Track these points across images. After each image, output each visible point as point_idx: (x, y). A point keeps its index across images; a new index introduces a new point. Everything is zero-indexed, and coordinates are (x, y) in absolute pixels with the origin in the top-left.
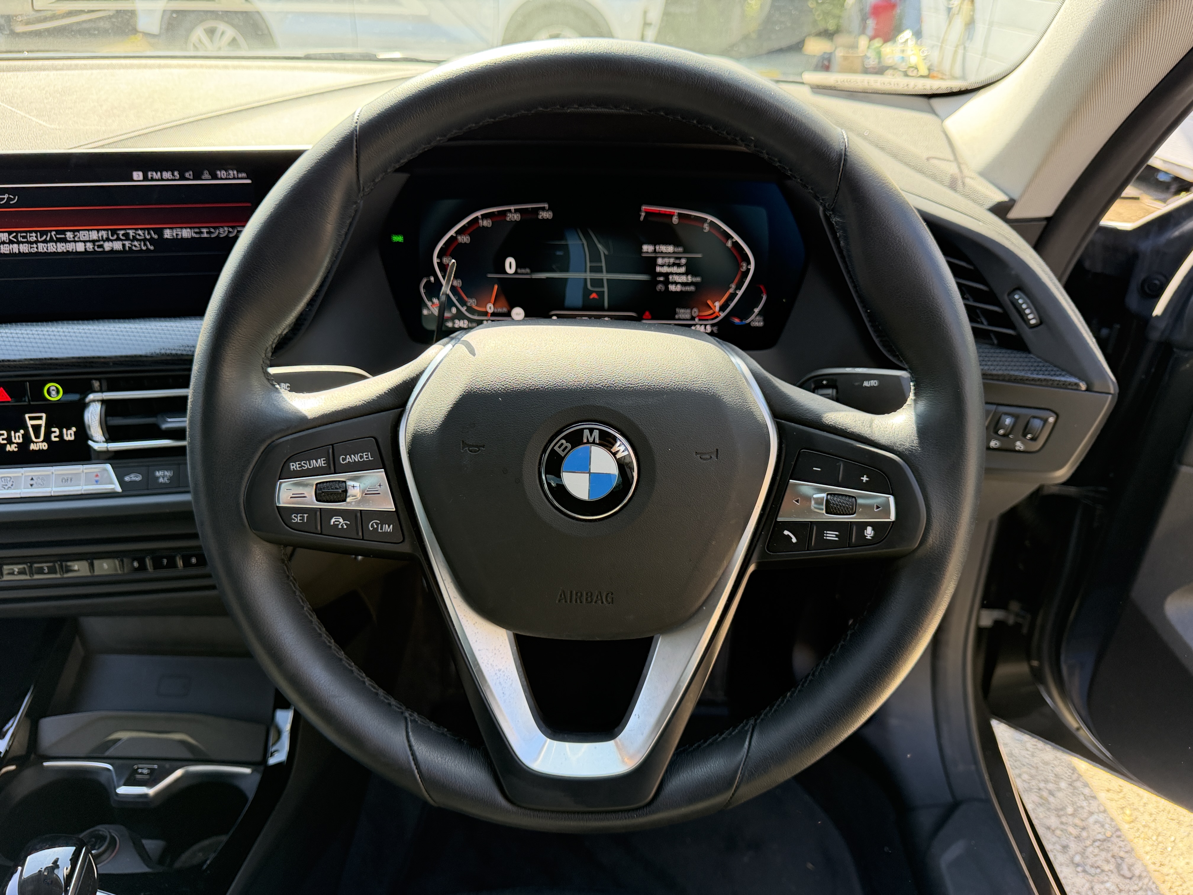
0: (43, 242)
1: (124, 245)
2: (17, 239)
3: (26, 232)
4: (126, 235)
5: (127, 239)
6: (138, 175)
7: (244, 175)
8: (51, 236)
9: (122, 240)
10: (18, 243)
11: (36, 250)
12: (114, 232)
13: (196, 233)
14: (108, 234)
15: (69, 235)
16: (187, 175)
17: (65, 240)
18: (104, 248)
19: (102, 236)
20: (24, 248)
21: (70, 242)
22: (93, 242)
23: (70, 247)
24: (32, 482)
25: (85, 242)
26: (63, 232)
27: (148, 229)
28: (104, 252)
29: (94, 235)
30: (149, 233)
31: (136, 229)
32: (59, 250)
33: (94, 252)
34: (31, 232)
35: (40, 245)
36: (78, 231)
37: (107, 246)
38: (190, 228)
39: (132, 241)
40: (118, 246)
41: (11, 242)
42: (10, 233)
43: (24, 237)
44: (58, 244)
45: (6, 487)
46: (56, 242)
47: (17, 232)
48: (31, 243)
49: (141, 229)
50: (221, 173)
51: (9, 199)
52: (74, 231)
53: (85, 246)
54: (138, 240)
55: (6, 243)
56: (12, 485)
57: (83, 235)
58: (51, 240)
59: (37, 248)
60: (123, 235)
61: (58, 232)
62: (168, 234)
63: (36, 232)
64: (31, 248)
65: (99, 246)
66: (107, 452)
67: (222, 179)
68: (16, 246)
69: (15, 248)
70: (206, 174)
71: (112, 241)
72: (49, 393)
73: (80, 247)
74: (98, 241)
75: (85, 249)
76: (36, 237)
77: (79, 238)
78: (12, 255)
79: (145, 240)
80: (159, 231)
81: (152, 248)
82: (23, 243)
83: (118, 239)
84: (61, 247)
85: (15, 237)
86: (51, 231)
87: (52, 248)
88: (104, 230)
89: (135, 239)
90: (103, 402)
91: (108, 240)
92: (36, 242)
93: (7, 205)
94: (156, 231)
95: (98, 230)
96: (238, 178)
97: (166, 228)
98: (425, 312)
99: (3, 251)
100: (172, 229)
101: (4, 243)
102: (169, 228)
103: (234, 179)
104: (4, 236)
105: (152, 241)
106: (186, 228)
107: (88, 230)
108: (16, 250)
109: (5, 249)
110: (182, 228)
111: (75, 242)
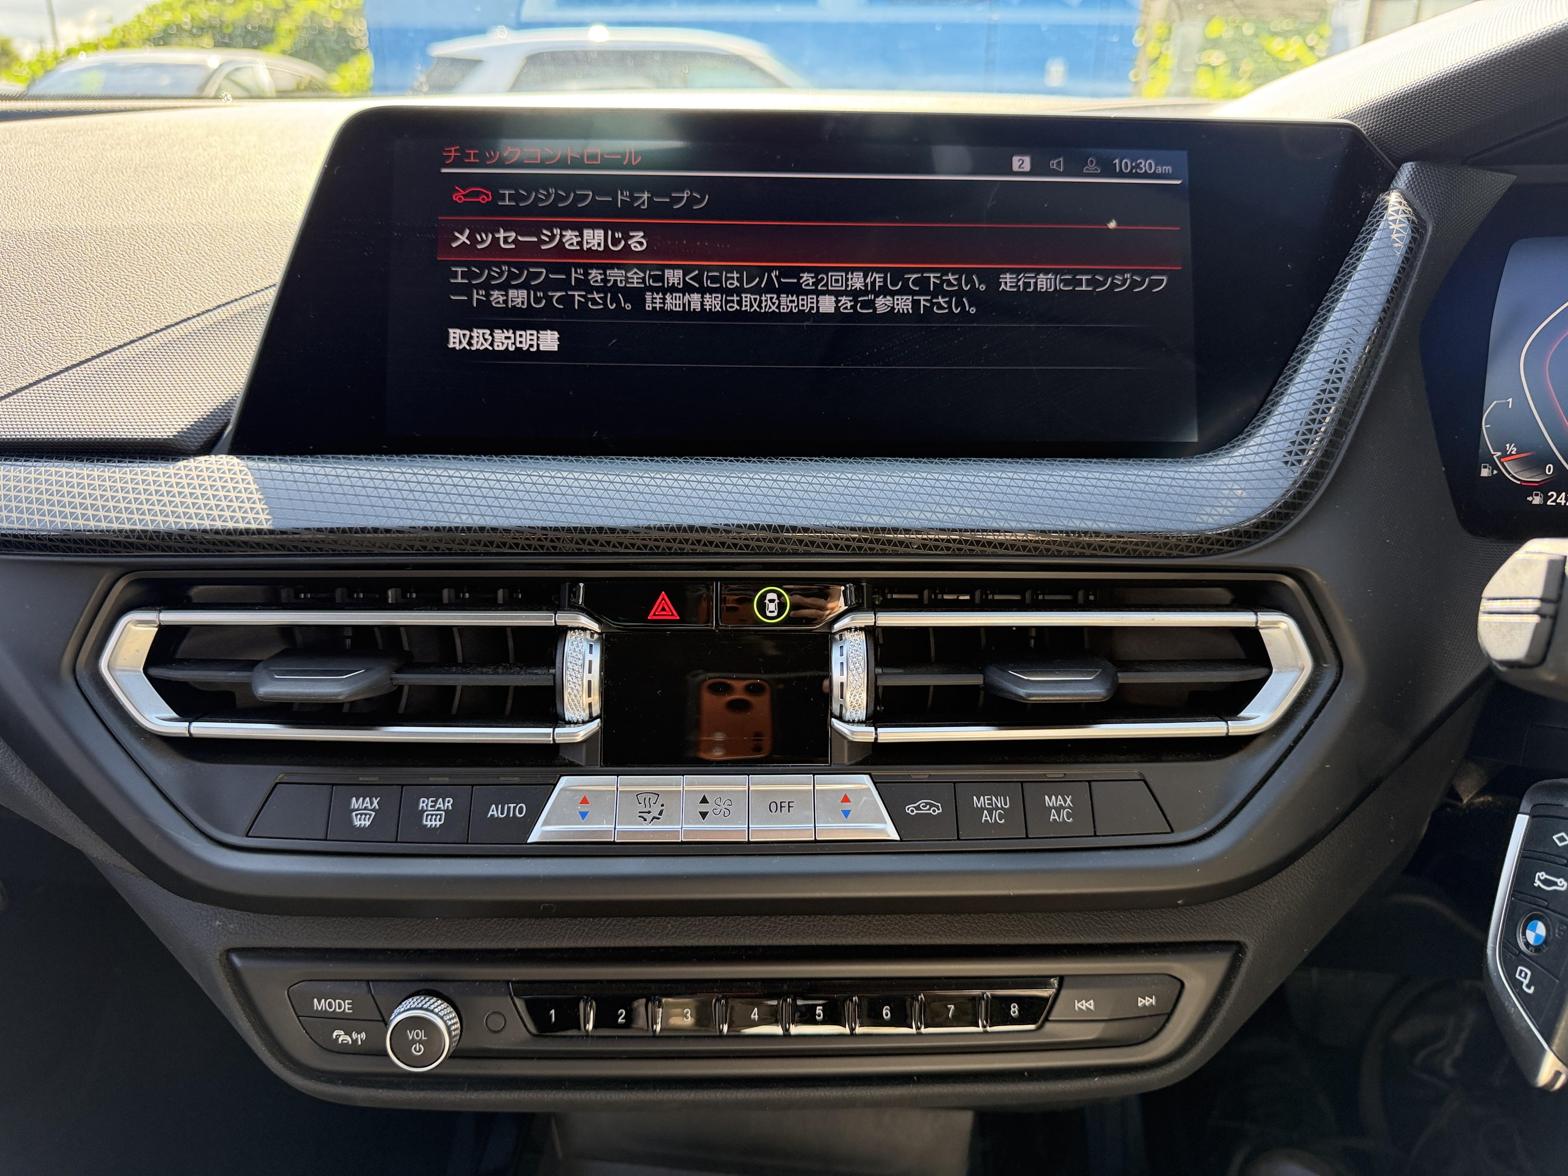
0: (751, 291)
1: (916, 303)
2: (700, 282)
3: (720, 269)
4: (923, 283)
5: (924, 291)
7: (1168, 169)
8: (770, 277)
9: (913, 293)
10: (703, 291)
11: (736, 307)
12: (898, 275)
13: (1066, 282)
14: (885, 278)
15: (807, 279)
16: (1053, 164)
17: (797, 290)
18: (875, 309)
19: (873, 283)
20: (713, 302)
21: (807, 293)
22: (855, 294)
23: (806, 303)
24: (704, 808)
25: (837, 294)
26: (796, 273)
27: (969, 272)
28: (875, 316)
29: (857, 281)
30: (969, 281)
31: (945, 272)
32: (784, 310)
33: (855, 316)
34: (730, 269)
35: (746, 297)
36: (826, 270)
37: (882, 304)
38: (1056, 272)
39: (935, 294)
40: (903, 304)
41: (688, 289)
42: (687, 270)
43: (714, 280)
44: (783, 296)
45: (649, 817)
46: (779, 292)
47: (702, 269)
48: (729, 292)
49: (954, 271)
50: (1124, 163)
51: (691, 200)
52: (816, 271)
53: (837, 302)
54: (945, 294)
55: (677, 290)
56: (660, 814)
57: (835, 280)
58: (770, 288)
59: (740, 303)
60: (916, 282)
61: (785, 272)
62: (1007, 282)
63: (740, 270)
64: (727, 302)
65: (867, 304)
66: (871, 746)
67: (1122, 175)
68: (696, 297)
69: (695, 301)
70: (1092, 165)
71: (893, 294)
72: (762, 608)
73: (827, 305)
74: (865, 292)
75: (837, 308)
76: (740, 280)
77: (826, 285)
78: (687, 314)
79: (959, 294)
80: (992, 278)
81: (973, 311)
82: (711, 291)
83: (905, 291)
84: (787, 303)
85: (698, 279)
86: (770, 269)
87: (769, 303)
88: (878, 270)
89: (939, 290)
90: (870, 632)
91: (884, 291)
92: (739, 291)
93: (687, 211)
94: (985, 274)
95: (866, 272)
96: (1155, 176)
97: (1005, 271)
98: (1485, 473)
99: (668, 307)
100: (1017, 272)
101: (673, 289)
102: (1012, 271)
103: (1146, 175)
104: (674, 277)
105: (974, 296)
106: (1046, 272)
107: (846, 270)
108: (696, 306)
109: (673, 303)
110: (1038, 272)
111: (819, 293)
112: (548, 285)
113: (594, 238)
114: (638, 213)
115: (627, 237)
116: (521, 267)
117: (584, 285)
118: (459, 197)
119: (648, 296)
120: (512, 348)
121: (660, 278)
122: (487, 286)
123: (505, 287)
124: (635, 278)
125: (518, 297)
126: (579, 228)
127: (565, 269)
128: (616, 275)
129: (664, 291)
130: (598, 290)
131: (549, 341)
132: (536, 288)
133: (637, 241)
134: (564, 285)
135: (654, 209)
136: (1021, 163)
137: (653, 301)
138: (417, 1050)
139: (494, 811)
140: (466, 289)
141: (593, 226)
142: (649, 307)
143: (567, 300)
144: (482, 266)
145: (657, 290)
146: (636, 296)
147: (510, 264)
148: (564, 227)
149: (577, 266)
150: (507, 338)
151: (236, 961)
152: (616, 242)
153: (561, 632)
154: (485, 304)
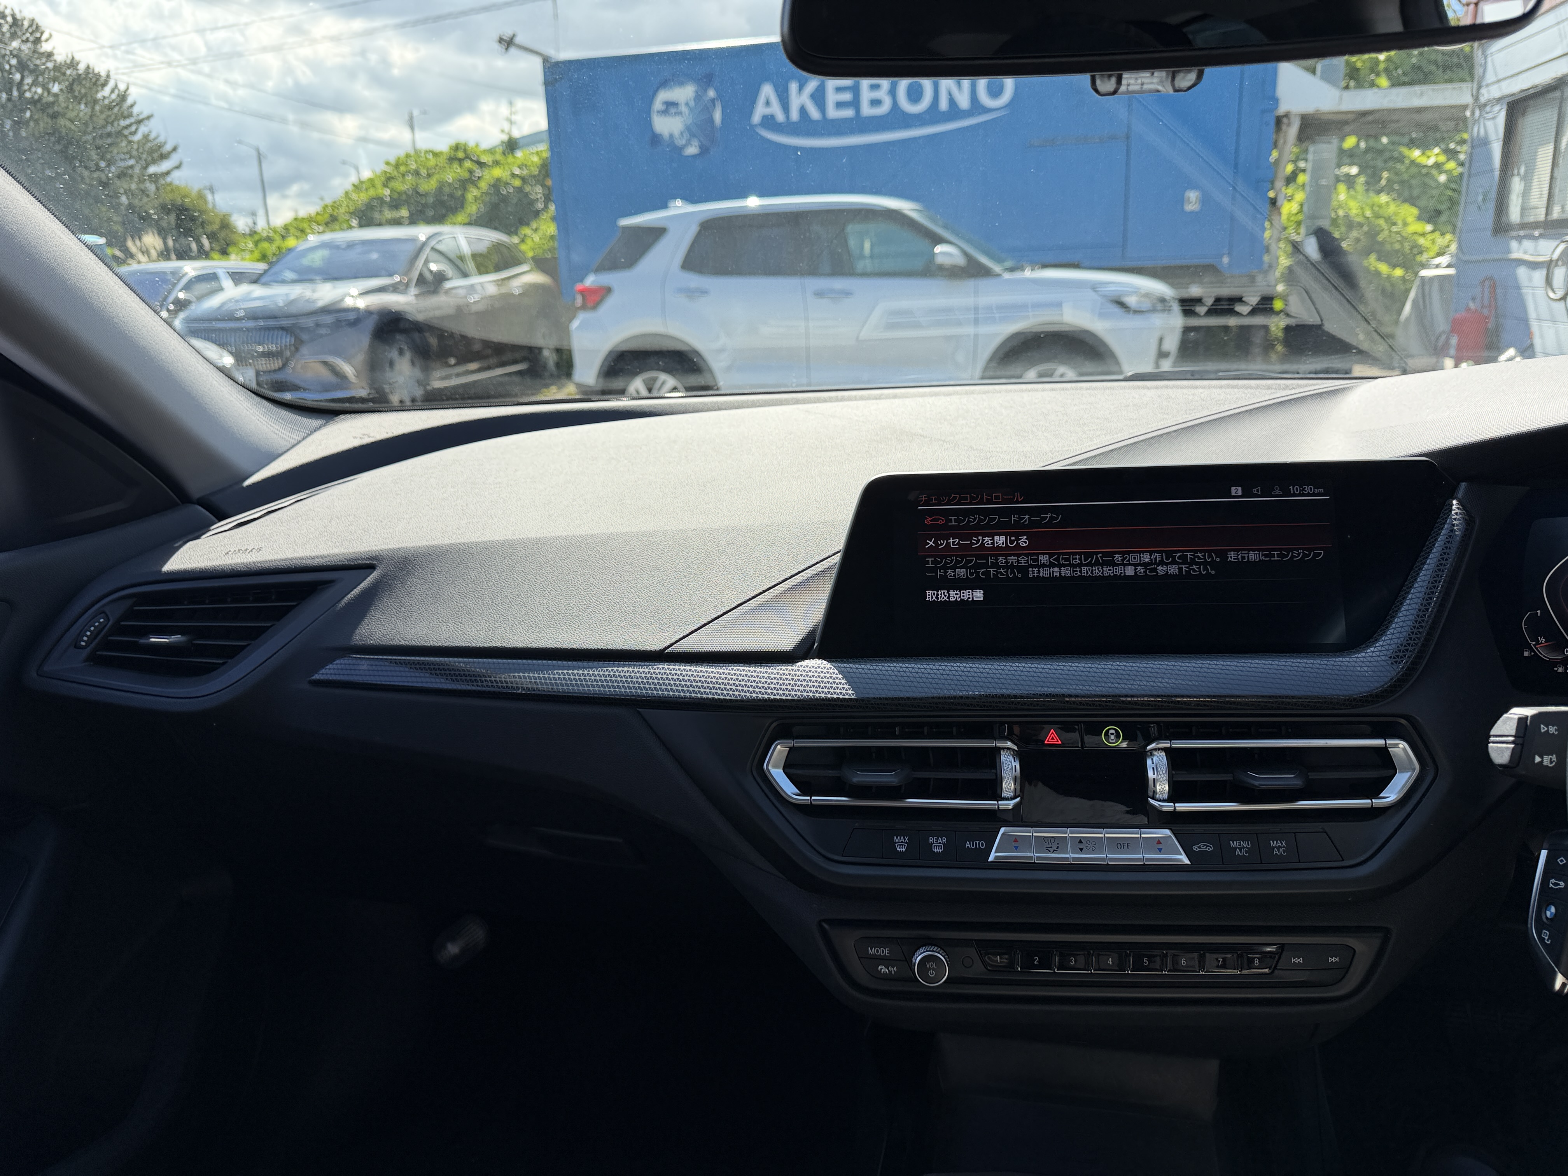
0: (1086, 565)
1: (1180, 569)
2: (1059, 561)
3: (1069, 554)
4: (1184, 558)
5: (1184, 562)
7: (1321, 490)
8: (1097, 557)
9: (1179, 564)
10: (1060, 566)
11: (1079, 574)
12: (1169, 554)
13: (1266, 556)
14: (1162, 556)
15: (1118, 557)
16: (1255, 491)
17: (1113, 564)
18: (1157, 572)
19: (1155, 559)
20: (1066, 572)
21: (1118, 565)
22: (1145, 565)
23: (1118, 570)
24: (1080, 846)
25: (1135, 565)
26: (1111, 554)
27: (1210, 552)
28: (1157, 577)
29: (1146, 558)
30: (1210, 556)
31: (1196, 551)
32: (1106, 575)
33: (1146, 577)
34: (1074, 554)
35: (1084, 569)
36: (1128, 553)
37: (1161, 570)
38: (1259, 550)
39: (1191, 564)
40: (1173, 570)
41: (1052, 565)
42: (1051, 555)
43: (1066, 559)
44: (1105, 567)
45: (1052, 850)
46: (1102, 565)
47: (1059, 554)
48: (1075, 566)
49: (1201, 551)
50: (1295, 489)
51: (1052, 518)
52: (1123, 553)
53: (1135, 569)
54: (1197, 564)
55: (1046, 566)
56: (1058, 848)
57: (1133, 558)
58: (1097, 563)
59: (1081, 571)
60: (1179, 558)
61: (1105, 554)
62: (1232, 556)
63: (1080, 554)
64: (1074, 571)
65: (1152, 570)
66: (1175, 814)
67: (1294, 495)
68: (1056, 569)
69: (1056, 571)
70: (1277, 491)
71: (1167, 564)
72: (1107, 737)
73: (1130, 571)
74: (1151, 564)
75: (1136, 573)
76: (1080, 559)
77: (1129, 560)
78: (1052, 579)
79: (1205, 563)
80: (1223, 554)
81: (1213, 572)
82: (1065, 566)
83: (1174, 562)
84: (1107, 571)
85: (1057, 559)
86: (1097, 553)
87: (1097, 571)
88: (1158, 552)
89: (1193, 562)
90: (1168, 751)
91: (1162, 563)
92: (1080, 565)
93: (1049, 524)
94: (1218, 553)
95: (1151, 553)
96: (1314, 495)
97: (1231, 550)
98: (1527, 653)
99: (1041, 575)
100: (1237, 551)
101: (1044, 565)
102: (1234, 550)
103: (1309, 495)
104: (1044, 559)
105: (1213, 564)
106: (1254, 550)
107: (1140, 552)
108: (1057, 574)
109: (1044, 573)
110: (1249, 550)
111: (1124, 565)
112: (977, 566)
113: (1000, 540)
114: (1024, 526)
115: (1018, 539)
116: (962, 557)
117: (996, 565)
118: (928, 521)
119: (1030, 570)
120: (959, 600)
121: (1037, 560)
122: (945, 568)
123: (954, 568)
124: (1023, 561)
125: (961, 573)
126: (992, 536)
127: (986, 557)
128: (1012, 559)
129: (1039, 566)
130: (1003, 567)
131: (979, 595)
132: (970, 568)
133: (1024, 541)
134: (986, 566)
135: (1032, 524)
136: (1237, 491)
137: (1033, 573)
138: (932, 974)
139: (968, 845)
140: (934, 570)
141: (1000, 535)
142: (1031, 575)
143: (987, 574)
144: (942, 557)
145: (1035, 566)
146: (1024, 570)
147: (956, 556)
148: (984, 535)
149: (992, 555)
150: (956, 594)
151: (826, 926)
152: (1012, 542)
153: (998, 750)
154: (945, 576)
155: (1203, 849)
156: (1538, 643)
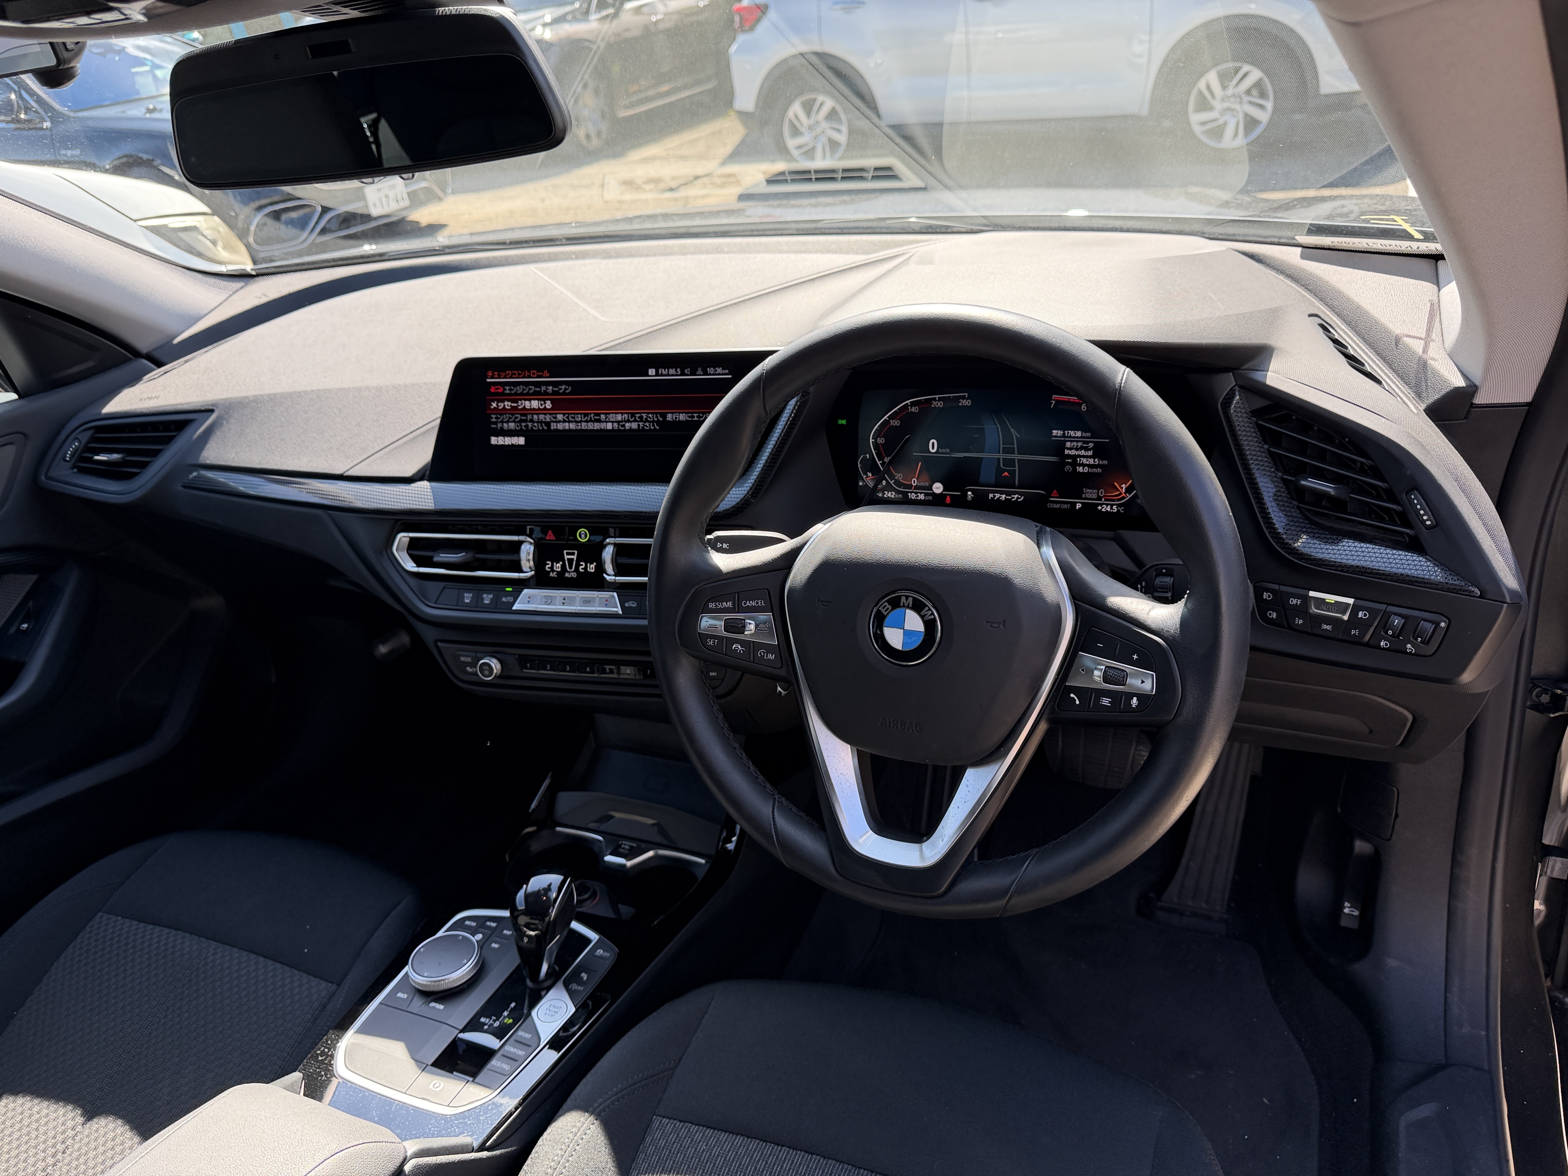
0: (585, 421)
1: (639, 425)
3: (574, 414)
4: (641, 418)
5: (642, 421)
6: (652, 372)
7: (727, 371)
8: (591, 417)
9: (638, 421)
10: (569, 422)
11: (580, 427)
12: (633, 415)
13: (689, 417)
14: (629, 417)
15: (603, 416)
16: (686, 371)
17: (599, 421)
18: (625, 427)
19: (625, 418)
20: (573, 426)
21: (603, 422)
22: (618, 422)
23: (603, 426)
24: (564, 601)
25: (613, 422)
26: (599, 414)
27: (656, 413)
28: (625, 430)
29: (619, 417)
30: (657, 417)
31: (648, 413)
32: (595, 428)
33: (619, 430)
34: (578, 414)
35: (583, 424)
36: (609, 414)
37: (628, 425)
38: (686, 413)
39: (645, 422)
40: (634, 426)
41: (565, 421)
42: (564, 414)
43: (573, 418)
45: (548, 603)
46: (593, 422)
47: (569, 414)
48: (577, 422)
49: (651, 413)
50: (710, 370)
51: (566, 389)
52: (606, 414)
53: (613, 425)
54: (648, 422)
56: (551, 602)
57: (612, 417)
58: (591, 421)
60: (639, 417)
61: (596, 414)
62: (669, 417)
63: (581, 414)
64: (577, 426)
65: (623, 426)
66: (615, 583)
67: (710, 374)
68: (567, 424)
69: (567, 426)
70: (700, 371)
71: (631, 422)
72: (580, 536)
73: (609, 426)
74: (622, 422)
75: (613, 427)
76: (581, 418)
77: (609, 419)
78: (564, 431)
79: (653, 421)
80: (664, 416)
81: (658, 428)
82: (572, 422)
83: (635, 421)
84: (597, 426)
85: (568, 418)
86: (591, 414)
87: (590, 426)
88: (626, 413)
89: (646, 421)
90: (615, 545)
91: (628, 421)
92: (581, 422)
93: (564, 393)
94: (661, 414)
95: (622, 414)
96: (722, 374)
97: (669, 413)
98: (861, 484)
99: (558, 428)
100: (672, 413)
101: (560, 421)
102: (671, 413)
103: (719, 374)
104: (560, 417)
105: (658, 422)
106: (682, 413)
107: (616, 413)
108: (567, 428)
109: (560, 426)
110: (680, 413)
111: (606, 422)
112: (521, 421)
113: (535, 404)
114: (548, 394)
115: (545, 403)
116: (513, 414)
117: (532, 421)
118: (493, 390)
119: (552, 424)
120: (510, 444)
121: (555, 418)
122: (502, 422)
123: (507, 422)
124: (548, 418)
125: (512, 426)
126: (530, 400)
127: (525, 415)
128: (542, 417)
129: (557, 422)
130: (536, 422)
131: (521, 441)
132: (517, 422)
133: (549, 405)
134: (525, 421)
135: (554, 393)
136: (673, 371)
137: (553, 426)
138: (487, 673)
139: (504, 599)
140: (495, 423)
141: (534, 399)
142: (552, 428)
143: (527, 426)
144: (501, 415)
145: (554, 422)
146: (548, 424)
147: (509, 414)
148: (525, 400)
149: (529, 414)
150: (509, 440)
151: (439, 644)
152: (541, 405)
153: (521, 543)
154: (502, 428)
155: (631, 605)
156: (867, 477)
